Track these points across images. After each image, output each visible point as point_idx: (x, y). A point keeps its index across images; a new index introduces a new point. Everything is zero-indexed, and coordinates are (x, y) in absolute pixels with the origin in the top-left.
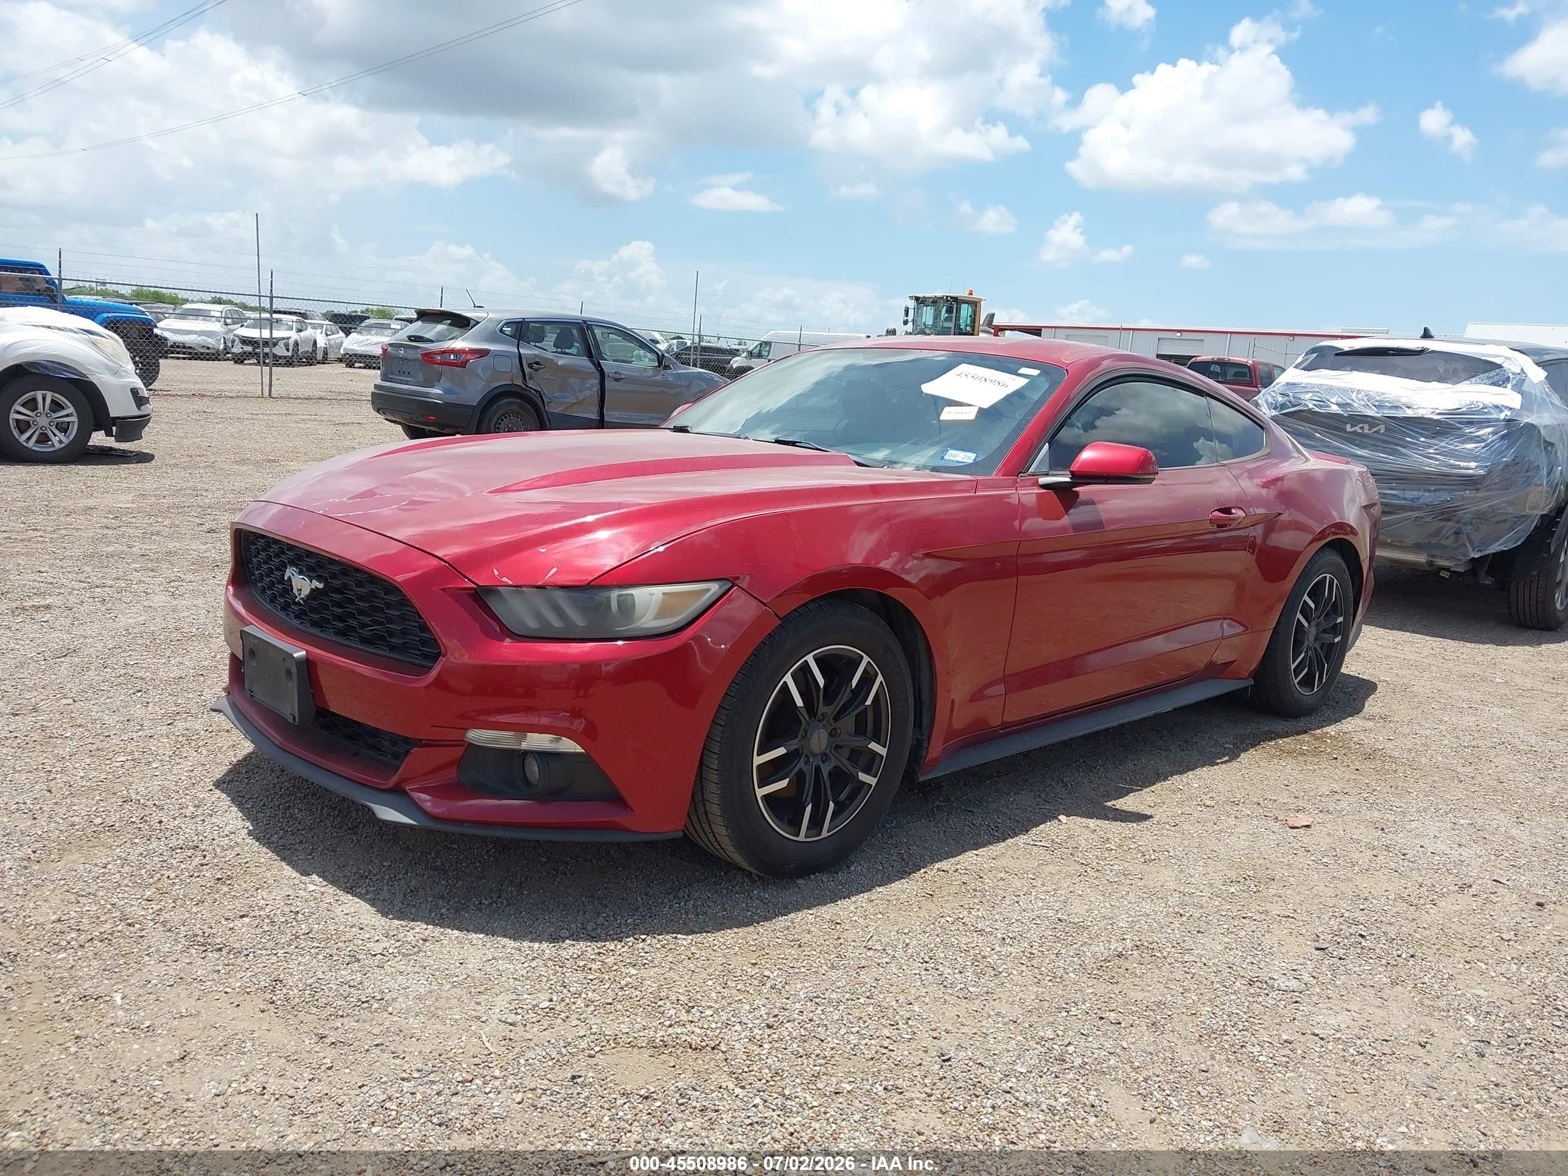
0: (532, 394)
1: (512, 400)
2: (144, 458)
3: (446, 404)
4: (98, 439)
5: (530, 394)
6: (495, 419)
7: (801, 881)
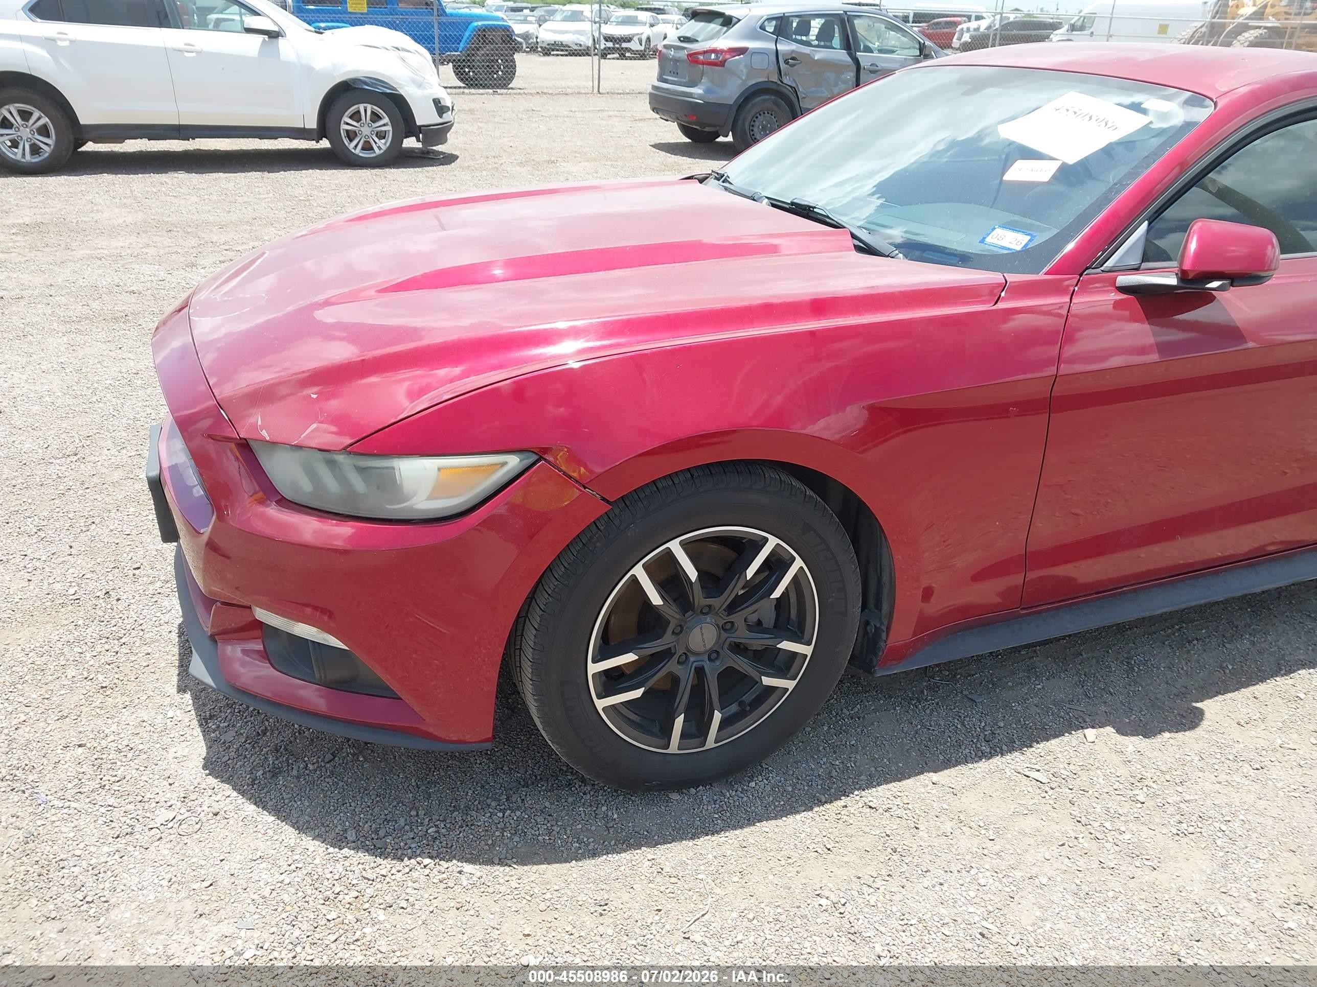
0: (788, 91)
1: (767, 97)
2: (449, 159)
3: (707, 104)
4: (410, 143)
5: (784, 90)
6: (749, 118)
7: (675, 796)
